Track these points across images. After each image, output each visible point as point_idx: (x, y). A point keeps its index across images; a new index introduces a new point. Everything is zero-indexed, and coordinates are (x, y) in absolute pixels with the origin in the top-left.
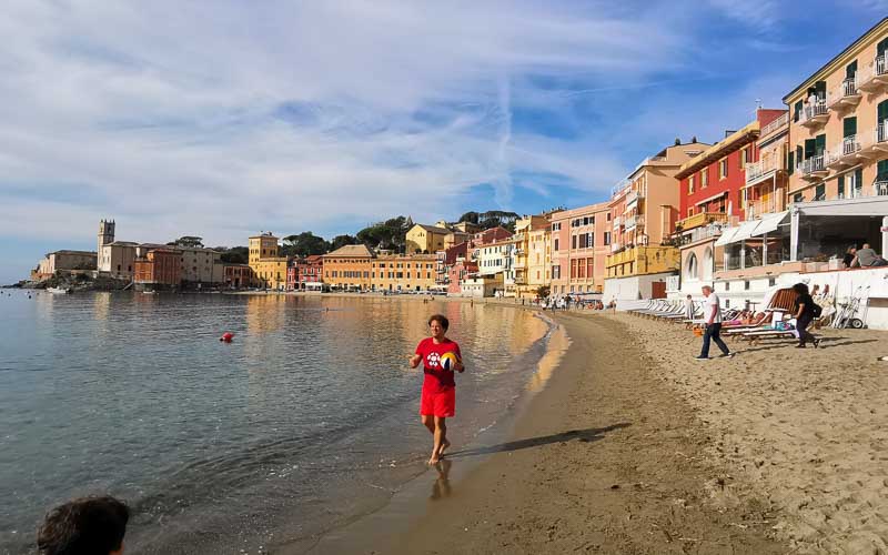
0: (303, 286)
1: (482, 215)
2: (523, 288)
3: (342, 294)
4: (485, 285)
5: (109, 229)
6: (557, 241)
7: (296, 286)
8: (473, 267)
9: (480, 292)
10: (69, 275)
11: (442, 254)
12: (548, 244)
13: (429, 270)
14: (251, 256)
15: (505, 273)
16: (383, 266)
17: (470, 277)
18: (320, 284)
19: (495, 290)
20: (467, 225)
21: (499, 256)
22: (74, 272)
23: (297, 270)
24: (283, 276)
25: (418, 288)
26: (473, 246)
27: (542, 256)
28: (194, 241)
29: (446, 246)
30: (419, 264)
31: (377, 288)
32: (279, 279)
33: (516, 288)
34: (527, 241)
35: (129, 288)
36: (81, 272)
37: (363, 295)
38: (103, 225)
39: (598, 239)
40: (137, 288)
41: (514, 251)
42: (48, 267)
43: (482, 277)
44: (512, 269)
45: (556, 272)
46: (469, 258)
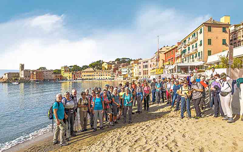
0: (77, 79)
1: (121, 59)
2: (132, 77)
3: (87, 81)
4: (124, 77)
5: (22, 66)
6: (140, 67)
7: (75, 79)
8: (120, 73)
9: (122, 79)
10: (12, 79)
11: (112, 70)
12: (138, 67)
13: (109, 74)
14: (62, 72)
15: (128, 74)
16: (97, 73)
17: (120, 75)
18: (81, 78)
19: (126, 78)
20: (117, 62)
21: (126, 70)
22: (13, 78)
23: (74, 75)
24: (71, 77)
25: (106, 78)
26: (120, 68)
27: (137, 70)
28: (44, 68)
29: (113, 68)
30: (106, 72)
31: (96, 79)
32: (70, 78)
33: (131, 77)
34: (133, 66)
35: (29, 82)
36: (15, 78)
37: (92, 81)
38: (21, 65)
39: (149, 66)
40: (31, 81)
41: (130, 69)
42: (6, 77)
43: (123, 75)
44: (130, 73)
45: (140, 73)
46: (119, 71)
